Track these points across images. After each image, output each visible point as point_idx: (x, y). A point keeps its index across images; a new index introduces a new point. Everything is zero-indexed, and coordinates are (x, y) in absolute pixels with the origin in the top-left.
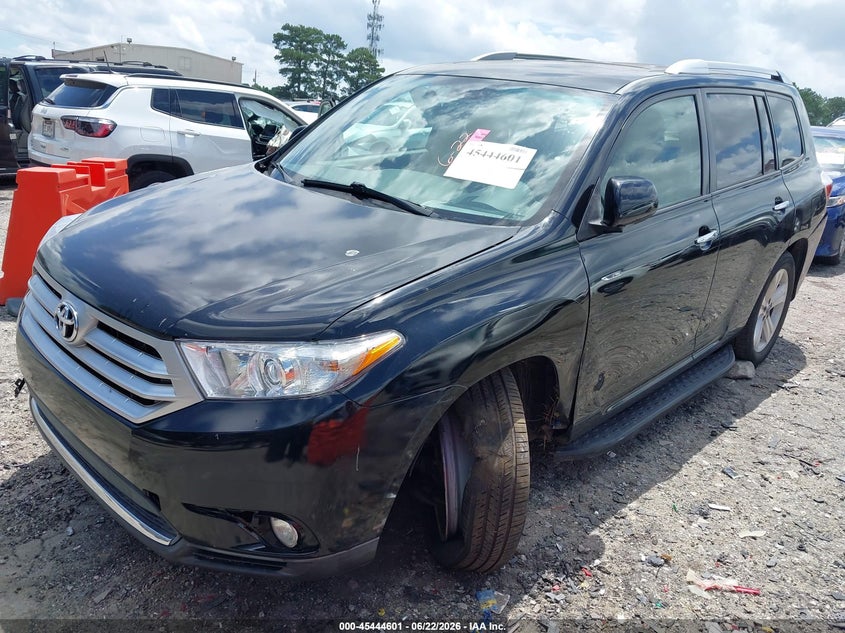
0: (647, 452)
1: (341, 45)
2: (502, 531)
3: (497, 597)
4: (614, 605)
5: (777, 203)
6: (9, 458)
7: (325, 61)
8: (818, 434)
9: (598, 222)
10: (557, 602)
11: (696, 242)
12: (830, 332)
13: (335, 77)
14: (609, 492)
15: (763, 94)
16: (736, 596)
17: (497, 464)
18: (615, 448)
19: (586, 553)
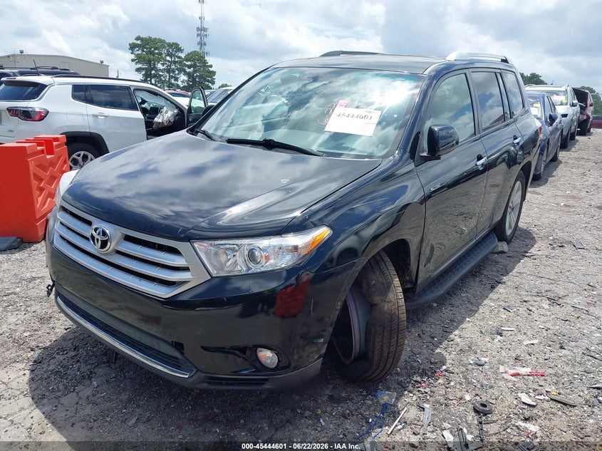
0: (455, 301)
1: (180, 50)
2: (393, 349)
3: (388, 394)
4: (461, 391)
5: (515, 139)
6: (33, 344)
7: (169, 61)
8: (553, 282)
9: (425, 154)
10: (426, 393)
11: (476, 165)
12: (546, 221)
13: (177, 72)
14: (439, 327)
15: (499, 71)
16: (531, 377)
17: (386, 307)
18: (436, 301)
19: (436, 363)
